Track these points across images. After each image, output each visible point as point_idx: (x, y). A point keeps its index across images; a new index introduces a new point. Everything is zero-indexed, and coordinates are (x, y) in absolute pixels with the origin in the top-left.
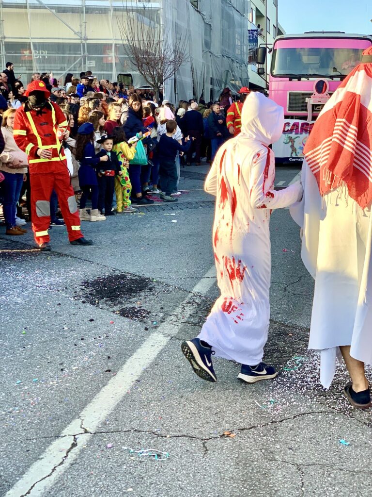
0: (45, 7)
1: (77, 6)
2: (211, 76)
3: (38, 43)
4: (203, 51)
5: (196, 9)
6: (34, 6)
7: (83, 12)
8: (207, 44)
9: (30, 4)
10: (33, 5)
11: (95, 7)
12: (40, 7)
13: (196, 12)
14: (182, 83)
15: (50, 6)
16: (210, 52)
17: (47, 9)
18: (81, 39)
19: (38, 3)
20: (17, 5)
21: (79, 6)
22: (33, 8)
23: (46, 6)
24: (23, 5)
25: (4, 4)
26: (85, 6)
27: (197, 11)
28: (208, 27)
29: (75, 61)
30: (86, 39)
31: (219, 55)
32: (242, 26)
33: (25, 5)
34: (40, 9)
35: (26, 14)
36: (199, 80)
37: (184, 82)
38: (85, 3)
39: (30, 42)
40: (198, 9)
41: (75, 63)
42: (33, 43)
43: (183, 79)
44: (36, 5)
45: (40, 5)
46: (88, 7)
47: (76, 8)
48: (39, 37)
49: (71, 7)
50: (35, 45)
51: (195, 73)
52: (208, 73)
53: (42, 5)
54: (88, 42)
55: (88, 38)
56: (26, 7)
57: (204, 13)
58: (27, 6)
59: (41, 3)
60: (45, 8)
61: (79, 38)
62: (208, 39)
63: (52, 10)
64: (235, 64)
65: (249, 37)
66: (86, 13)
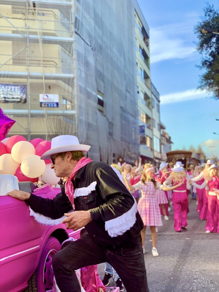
1: (25, 114)
2: (113, 152)
4: (108, 138)
7: (28, 117)
8: (111, 134)
13: (103, 116)
15: (9, 113)
16: (113, 138)
18: (27, 132)
21: (27, 113)
26: (30, 113)
28: (111, 125)
30: (30, 132)
31: (119, 140)
32: (135, 123)
36: (104, 154)
40: (104, 114)
43: (93, 154)
46: (32, 114)
49: (21, 114)
51: (102, 151)
52: (111, 150)
54: (32, 134)
57: (108, 116)
62: (111, 131)
63: (10, 116)
64: (131, 145)
65: (140, 130)
66: (31, 117)
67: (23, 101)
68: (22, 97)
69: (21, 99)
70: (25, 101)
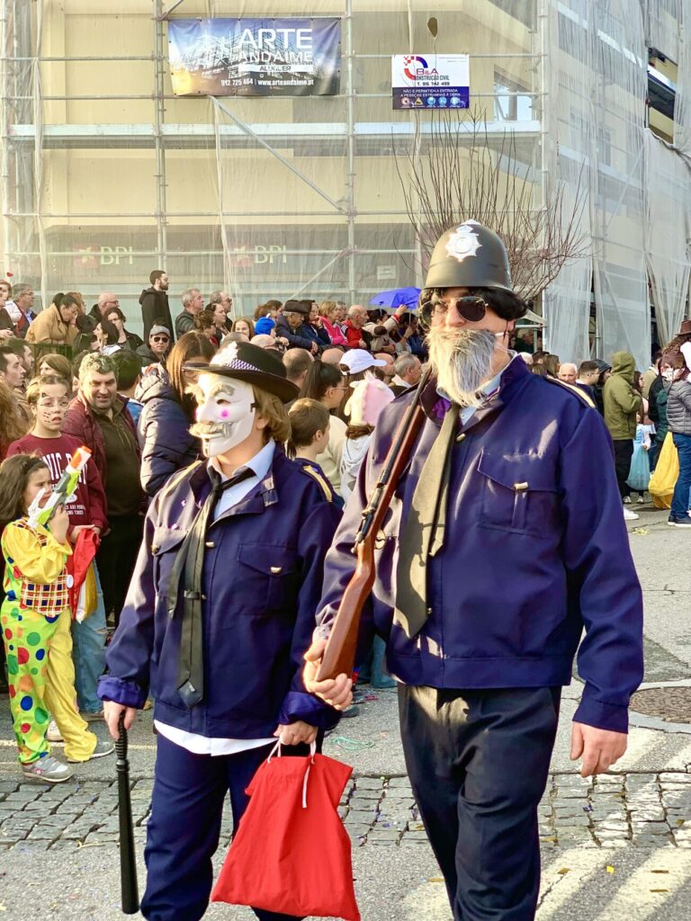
0: (257, 141)
1: (334, 138)
3: (239, 226)
5: (668, 144)
6: (233, 141)
7: (347, 152)
9: (221, 135)
10: (232, 138)
11: (378, 137)
12: (247, 141)
13: (669, 153)
14: (613, 315)
15: (271, 138)
17: (263, 147)
18: (342, 213)
19: (242, 133)
20: (193, 139)
21: (340, 138)
22: (229, 147)
23: (260, 139)
24: (206, 139)
25: (164, 138)
26: (353, 136)
27: (672, 149)
29: (323, 265)
30: (353, 214)
33: (212, 139)
34: (245, 147)
35: (214, 162)
37: (619, 310)
38: (354, 130)
39: (220, 226)
40: (674, 145)
41: (324, 269)
42: (226, 226)
43: (618, 305)
44: (235, 138)
45: (245, 138)
46: (359, 138)
47: (331, 140)
48: (242, 211)
49: (318, 141)
50: (230, 229)
51: (659, 291)
53: (250, 138)
54: (359, 220)
55: (358, 210)
56: (212, 145)
58: (215, 141)
59: (249, 134)
60: (257, 145)
61: (337, 210)
63: (275, 150)
66: (354, 155)
67: (324, 88)
68: (320, 70)
69: (316, 79)
70: (335, 87)
